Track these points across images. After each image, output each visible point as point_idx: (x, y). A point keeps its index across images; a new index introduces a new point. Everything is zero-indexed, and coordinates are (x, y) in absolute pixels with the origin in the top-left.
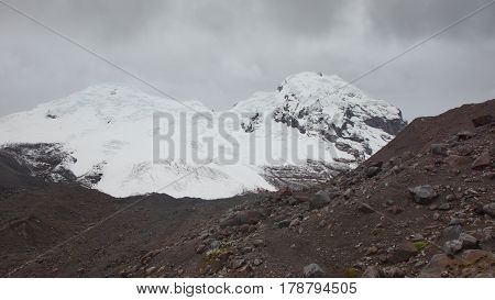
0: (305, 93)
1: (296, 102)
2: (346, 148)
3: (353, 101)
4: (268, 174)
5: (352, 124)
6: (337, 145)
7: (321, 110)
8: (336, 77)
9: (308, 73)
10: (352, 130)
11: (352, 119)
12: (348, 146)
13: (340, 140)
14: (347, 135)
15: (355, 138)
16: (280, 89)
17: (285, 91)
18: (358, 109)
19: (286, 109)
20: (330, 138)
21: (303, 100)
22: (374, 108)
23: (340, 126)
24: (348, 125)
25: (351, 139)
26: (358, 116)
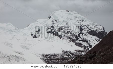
0: (61, 20)
1: (57, 24)
2: (80, 45)
3: (83, 23)
4: (44, 58)
5: (83, 34)
6: (76, 44)
8: (75, 12)
9: (63, 11)
10: (82, 37)
11: (83, 32)
12: (81, 44)
13: (77, 41)
14: (80, 39)
15: (84, 40)
16: (50, 18)
17: (52, 19)
18: (85, 27)
20: (73, 41)
21: (60, 23)
22: (92, 27)
23: (77, 35)
24: (81, 34)
25: (82, 41)
26: (85, 30)
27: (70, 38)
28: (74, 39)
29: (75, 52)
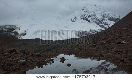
0: (90, 10)
1: (87, 13)
2: (102, 26)
3: (105, 13)
5: (105, 20)
6: (99, 26)
7: (95, 16)
10: (104, 21)
11: (105, 18)
12: (103, 26)
13: (100, 24)
14: (103, 23)
15: (105, 24)
16: (83, 10)
18: (106, 15)
19: (84, 15)
20: (98, 24)
21: (89, 13)
22: (111, 15)
23: (101, 20)
24: (103, 20)
25: (104, 24)
26: (106, 17)
27: (95, 22)
28: (99, 22)
29: (99, 30)
